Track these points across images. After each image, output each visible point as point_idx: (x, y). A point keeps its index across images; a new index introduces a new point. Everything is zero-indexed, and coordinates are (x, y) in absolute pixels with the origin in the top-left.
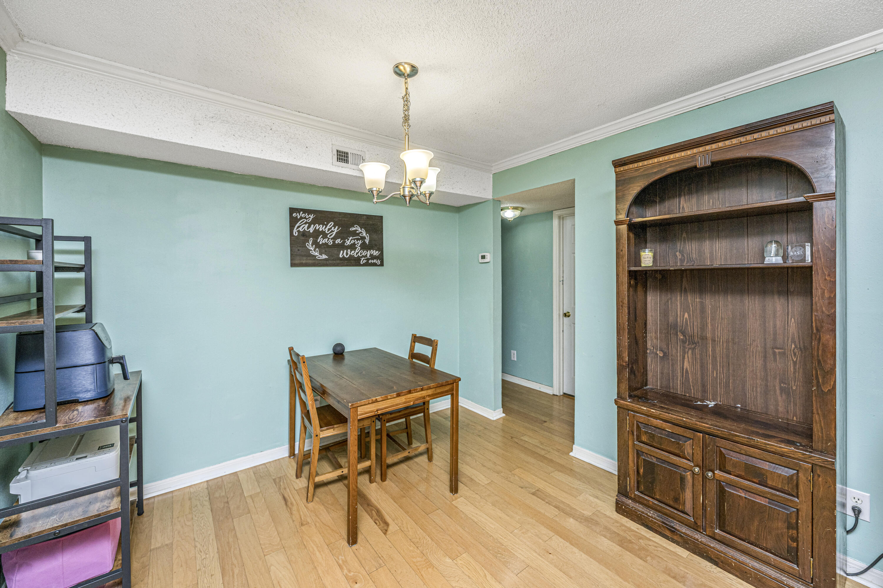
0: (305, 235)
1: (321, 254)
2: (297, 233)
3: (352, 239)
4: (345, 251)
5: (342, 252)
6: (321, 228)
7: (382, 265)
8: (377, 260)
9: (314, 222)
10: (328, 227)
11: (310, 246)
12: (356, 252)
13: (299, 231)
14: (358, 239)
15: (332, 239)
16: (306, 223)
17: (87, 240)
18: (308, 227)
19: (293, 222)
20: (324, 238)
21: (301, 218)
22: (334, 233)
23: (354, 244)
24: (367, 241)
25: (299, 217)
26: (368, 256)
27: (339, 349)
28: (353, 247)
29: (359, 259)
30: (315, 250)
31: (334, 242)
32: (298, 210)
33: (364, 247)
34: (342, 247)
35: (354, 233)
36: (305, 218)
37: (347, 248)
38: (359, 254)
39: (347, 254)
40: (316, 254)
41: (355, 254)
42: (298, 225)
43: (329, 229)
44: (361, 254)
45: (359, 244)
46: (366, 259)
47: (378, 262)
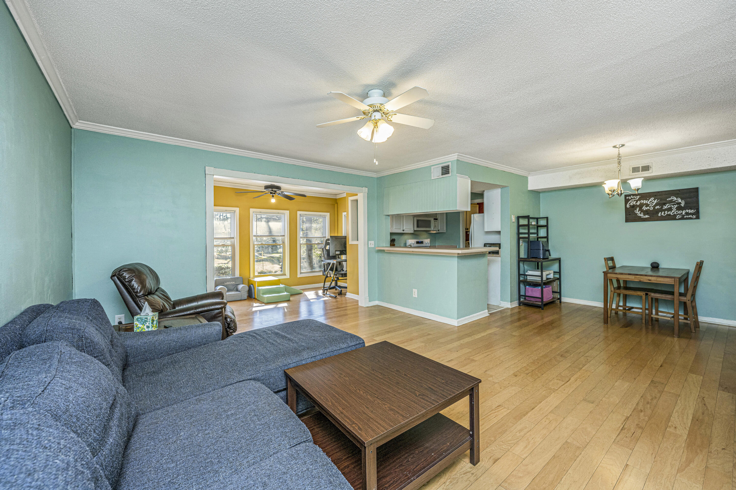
0: (634, 207)
1: (644, 215)
2: (629, 206)
3: (668, 205)
4: (663, 212)
5: (660, 213)
6: (645, 202)
7: (698, 218)
8: (692, 216)
9: (639, 199)
10: (650, 200)
11: (637, 211)
12: (673, 212)
13: (630, 205)
14: (673, 205)
15: (652, 207)
16: (634, 201)
17: (547, 218)
18: (636, 203)
19: (627, 201)
20: (646, 207)
21: (632, 199)
22: (654, 203)
23: (671, 208)
24: (683, 205)
25: (630, 199)
26: (683, 213)
27: (655, 265)
28: (670, 209)
29: (675, 215)
30: (640, 213)
31: (654, 208)
32: (630, 195)
33: (680, 208)
34: (661, 210)
35: (671, 201)
36: (634, 198)
37: (665, 210)
38: (675, 213)
39: (664, 214)
40: (642, 215)
41: (672, 213)
42: (630, 202)
43: (650, 202)
44: (676, 213)
45: (675, 207)
46: (681, 216)
47: (694, 217)
